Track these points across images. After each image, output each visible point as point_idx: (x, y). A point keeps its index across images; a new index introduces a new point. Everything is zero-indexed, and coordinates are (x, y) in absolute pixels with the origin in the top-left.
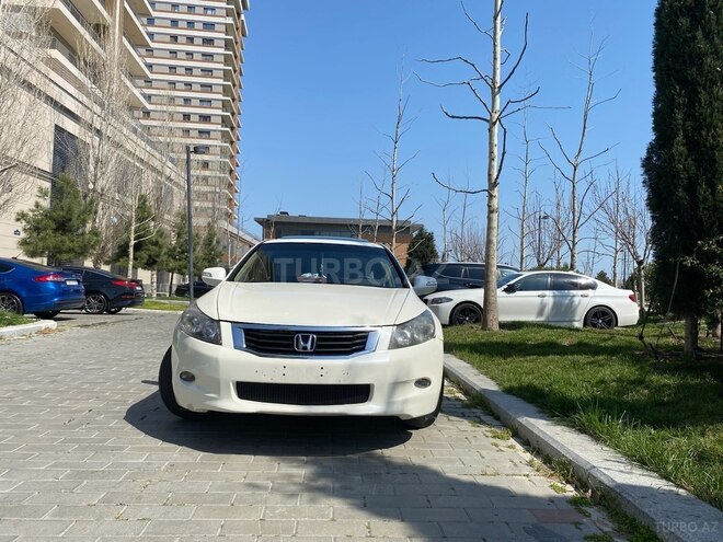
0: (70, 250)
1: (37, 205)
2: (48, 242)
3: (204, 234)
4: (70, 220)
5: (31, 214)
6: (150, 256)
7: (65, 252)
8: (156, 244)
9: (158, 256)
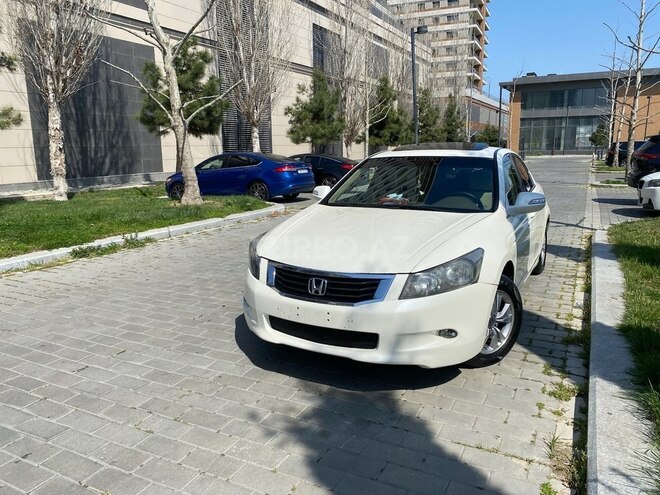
0: (324, 136)
1: (298, 100)
2: (307, 130)
3: (444, 107)
4: (322, 109)
5: (294, 108)
6: (392, 134)
7: (320, 138)
8: (397, 121)
9: (398, 133)
